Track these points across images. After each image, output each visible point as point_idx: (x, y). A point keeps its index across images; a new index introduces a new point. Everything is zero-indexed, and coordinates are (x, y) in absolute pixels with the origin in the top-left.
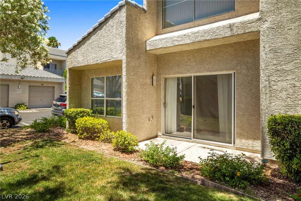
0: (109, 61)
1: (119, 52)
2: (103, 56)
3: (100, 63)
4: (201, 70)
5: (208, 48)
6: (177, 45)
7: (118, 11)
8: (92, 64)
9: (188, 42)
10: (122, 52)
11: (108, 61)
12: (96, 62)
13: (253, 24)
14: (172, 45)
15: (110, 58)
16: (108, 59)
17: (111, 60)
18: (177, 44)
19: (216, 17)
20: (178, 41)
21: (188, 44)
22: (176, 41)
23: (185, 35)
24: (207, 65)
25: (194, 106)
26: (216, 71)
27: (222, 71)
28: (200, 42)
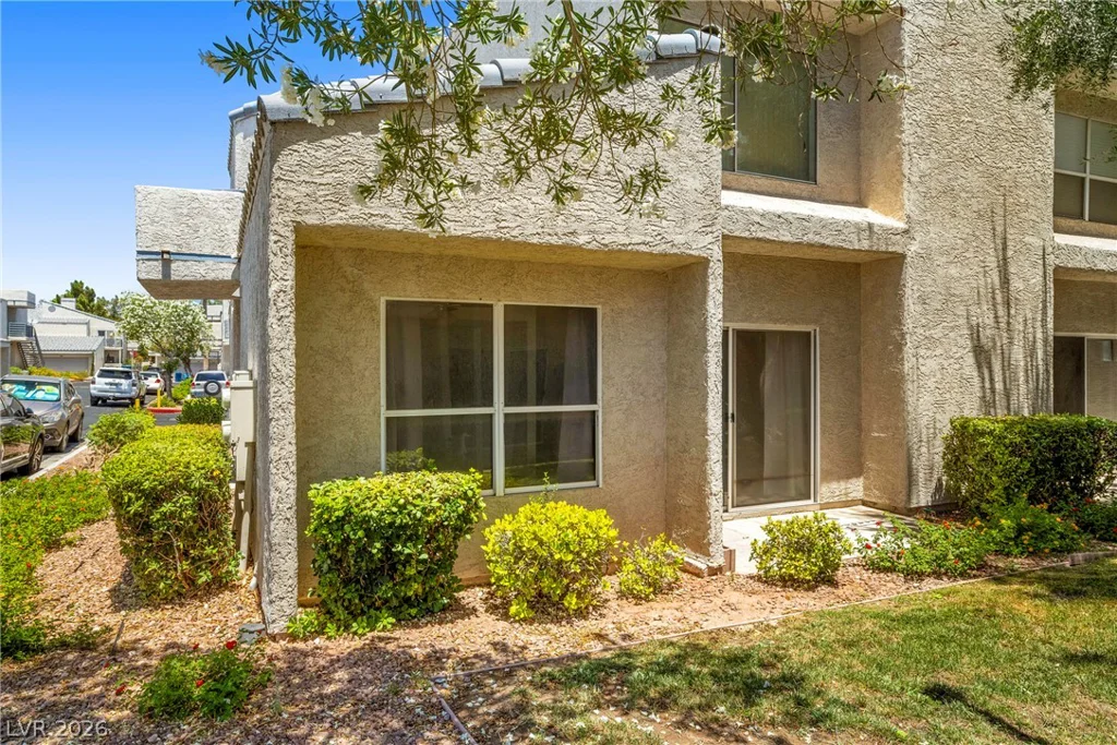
0: (643, 248)
1: (697, 225)
2: (605, 219)
3: (590, 247)
4: (755, 316)
5: (769, 258)
6: (759, 240)
7: (689, 61)
8: (535, 240)
9: (785, 239)
10: (709, 229)
11: (636, 247)
12: (566, 240)
13: (898, 237)
14: (746, 234)
15: (648, 239)
16: (637, 239)
17: (656, 250)
18: (760, 235)
19: (786, 184)
20: (763, 229)
21: (786, 243)
22: (757, 226)
23: (779, 216)
24: (766, 303)
25: (733, 415)
26: (784, 323)
27: (797, 323)
28: (810, 245)
